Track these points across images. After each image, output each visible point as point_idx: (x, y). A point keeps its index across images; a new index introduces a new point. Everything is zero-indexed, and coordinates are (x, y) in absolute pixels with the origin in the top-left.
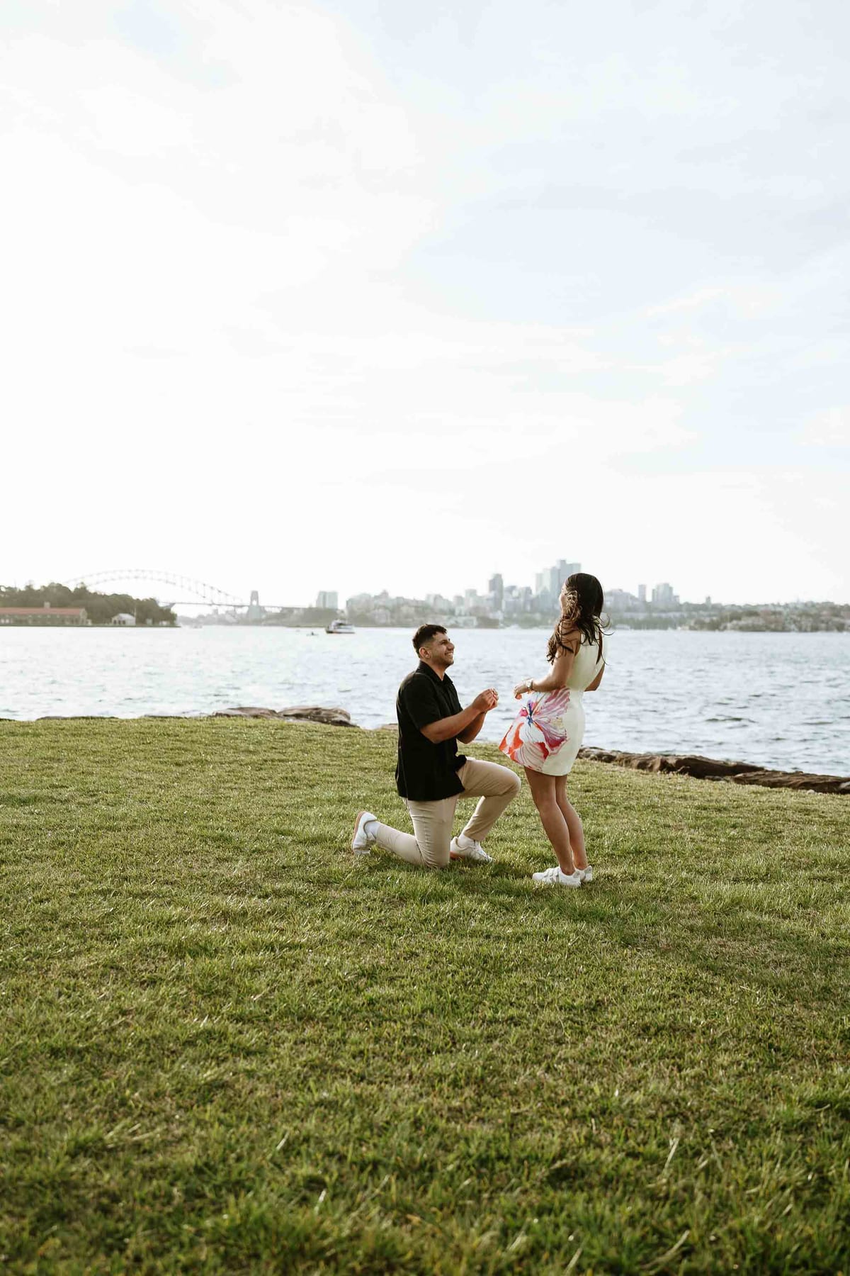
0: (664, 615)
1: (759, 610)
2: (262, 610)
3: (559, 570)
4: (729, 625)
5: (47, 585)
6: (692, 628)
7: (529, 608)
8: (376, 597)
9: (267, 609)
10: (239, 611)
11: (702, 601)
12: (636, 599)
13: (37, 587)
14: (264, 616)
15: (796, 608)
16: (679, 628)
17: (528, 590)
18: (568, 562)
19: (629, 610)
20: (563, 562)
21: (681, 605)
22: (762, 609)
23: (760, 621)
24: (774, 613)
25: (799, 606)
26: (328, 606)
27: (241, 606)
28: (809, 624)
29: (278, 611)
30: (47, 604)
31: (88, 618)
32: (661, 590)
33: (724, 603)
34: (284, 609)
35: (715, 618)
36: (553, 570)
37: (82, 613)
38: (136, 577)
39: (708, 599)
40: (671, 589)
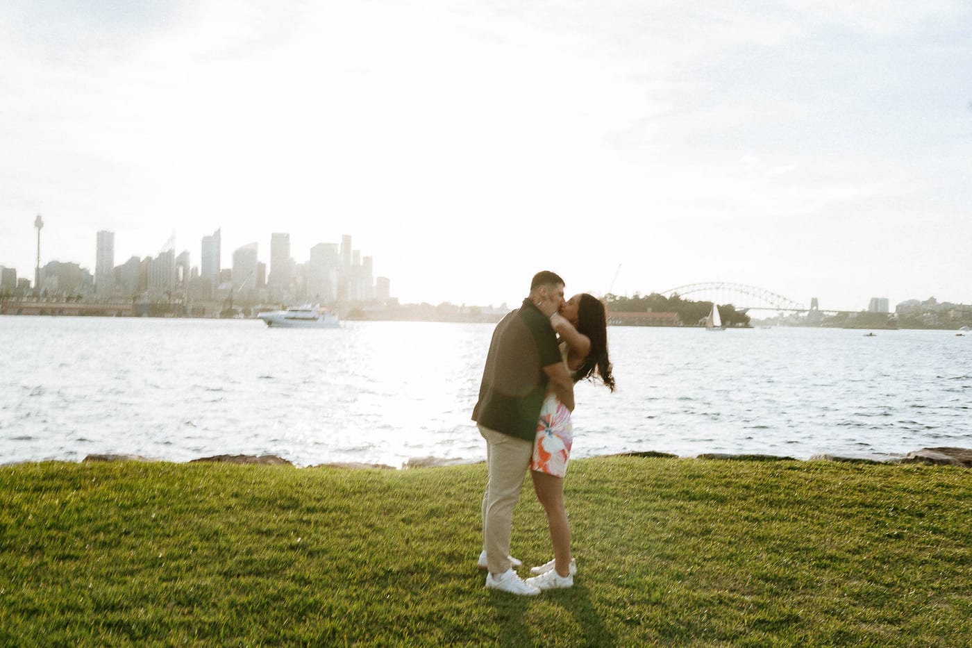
2: (820, 313)
5: (648, 295)
8: (925, 303)
9: (825, 313)
10: (801, 315)
13: (641, 297)
14: (822, 319)
26: (879, 311)
27: (804, 311)
29: (835, 314)
30: (650, 310)
31: (680, 320)
34: (840, 313)
37: (675, 316)
38: (717, 288)
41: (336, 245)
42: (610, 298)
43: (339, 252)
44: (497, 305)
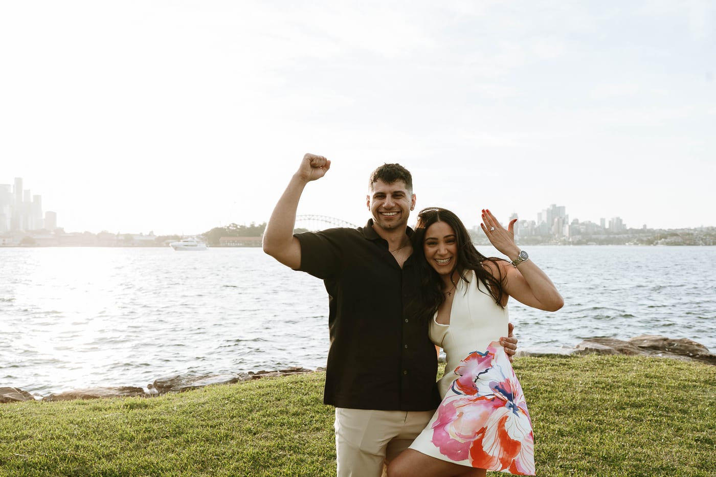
0: (617, 236)
1: (678, 233)
3: (552, 211)
4: (659, 241)
5: (261, 224)
6: (635, 244)
7: (534, 233)
11: (640, 227)
12: (599, 227)
13: (256, 225)
15: (702, 231)
16: (627, 244)
17: (533, 223)
18: (557, 206)
19: (595, 233)
20: (554, 206)
21: (628, 230)
22: (681, 232)
23: (680, 240)
24: (689, 234)
25: (703, 230)
28: (712, 241)
32: (615, 221)
33: (655, 228)
35: (650, 238)
36: (548, 211)
38: (309, 219)
39: (645, 226)
40: (621, 221)
41: (10, 185)
42: (234, 227)
43: (12, 191)
44: (146, 233)
